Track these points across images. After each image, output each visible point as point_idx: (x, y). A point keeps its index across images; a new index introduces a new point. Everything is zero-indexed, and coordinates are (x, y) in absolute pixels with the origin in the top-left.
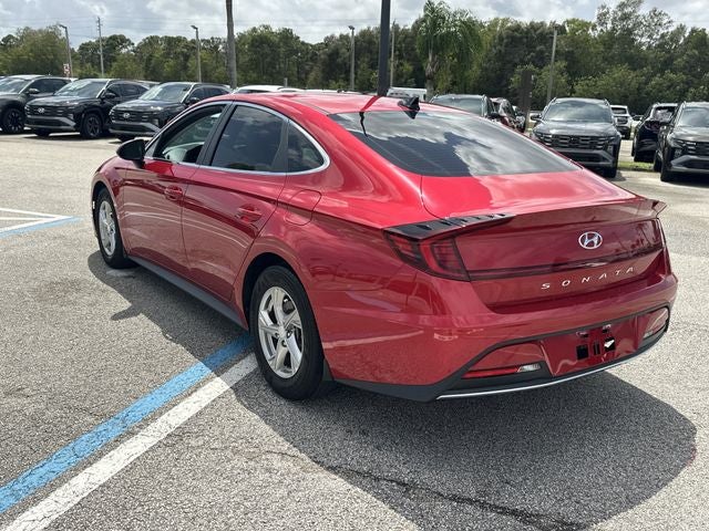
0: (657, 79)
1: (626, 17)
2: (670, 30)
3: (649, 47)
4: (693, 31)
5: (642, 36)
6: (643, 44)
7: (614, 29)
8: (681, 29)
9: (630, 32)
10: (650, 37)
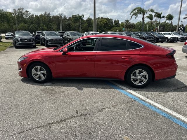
0: (31, 26)
1: (20, 12)
2: (31, 15)
3: (27, 19)
4: (36, 16)
5: (25, 16)
6: (26, 18)
7: (18, 14)
8: (33, 15)
9: (22, 15)
10: (27, 16)
